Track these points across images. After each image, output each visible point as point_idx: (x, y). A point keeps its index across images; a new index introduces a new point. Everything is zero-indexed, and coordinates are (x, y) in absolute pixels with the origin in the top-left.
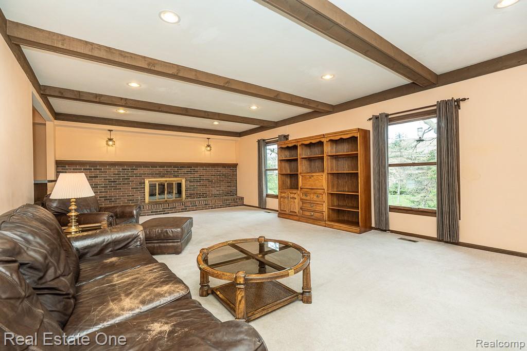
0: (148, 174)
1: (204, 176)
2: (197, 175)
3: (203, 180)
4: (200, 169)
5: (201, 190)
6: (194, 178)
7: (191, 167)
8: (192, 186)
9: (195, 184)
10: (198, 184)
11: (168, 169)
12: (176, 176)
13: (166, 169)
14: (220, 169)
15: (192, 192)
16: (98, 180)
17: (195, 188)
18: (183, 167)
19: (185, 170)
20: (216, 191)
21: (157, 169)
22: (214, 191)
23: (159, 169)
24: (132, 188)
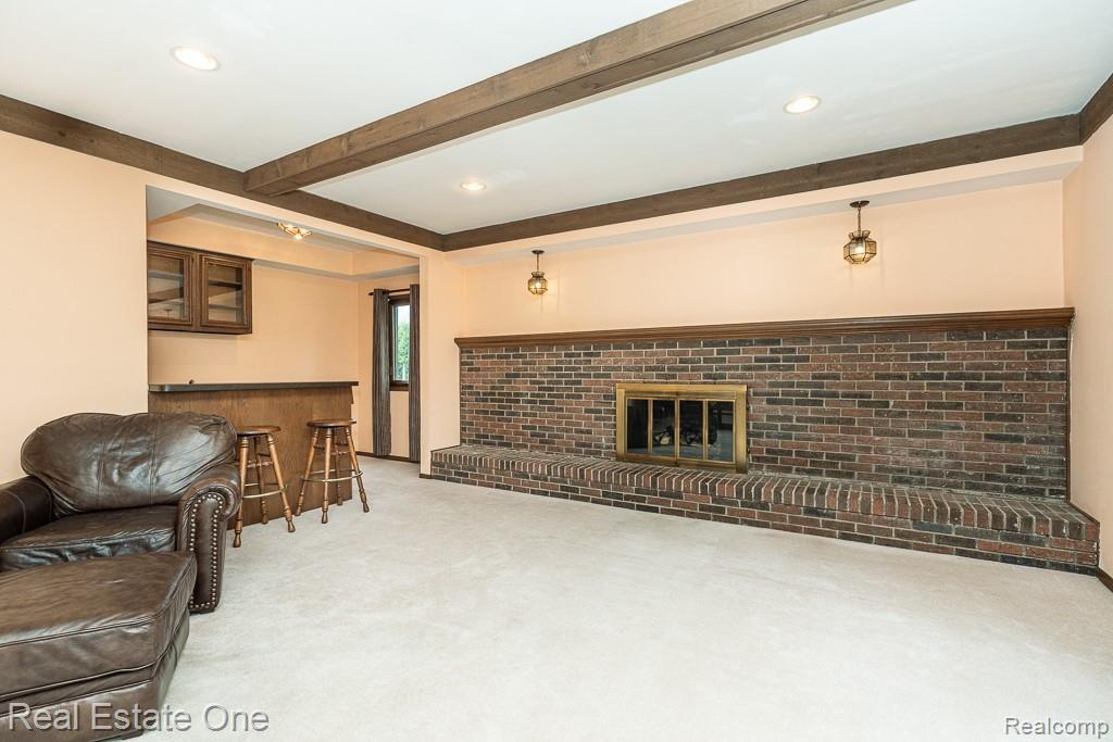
0: (626, 369)
1: (836, 377)
2: (800, 374)
3: (835, 395)
4: (818, 349)
5: (820, 440)
6: (792, 385)
7: (778, 342)
8: (781, 419)
9: (794, 411)
10: (809, 411)
11: (686, 353)
12: (715, 377)
13: (679, 353)
14: (931, 345)
15: (779, 444)
16: (520, 382)
17: (793, 428)
18: (740, 343)
19: (749, 354)
20: (905, 452)
21: (652, 354)
22: (897, 453)
23: (656, 353)
24: (587, 411)
